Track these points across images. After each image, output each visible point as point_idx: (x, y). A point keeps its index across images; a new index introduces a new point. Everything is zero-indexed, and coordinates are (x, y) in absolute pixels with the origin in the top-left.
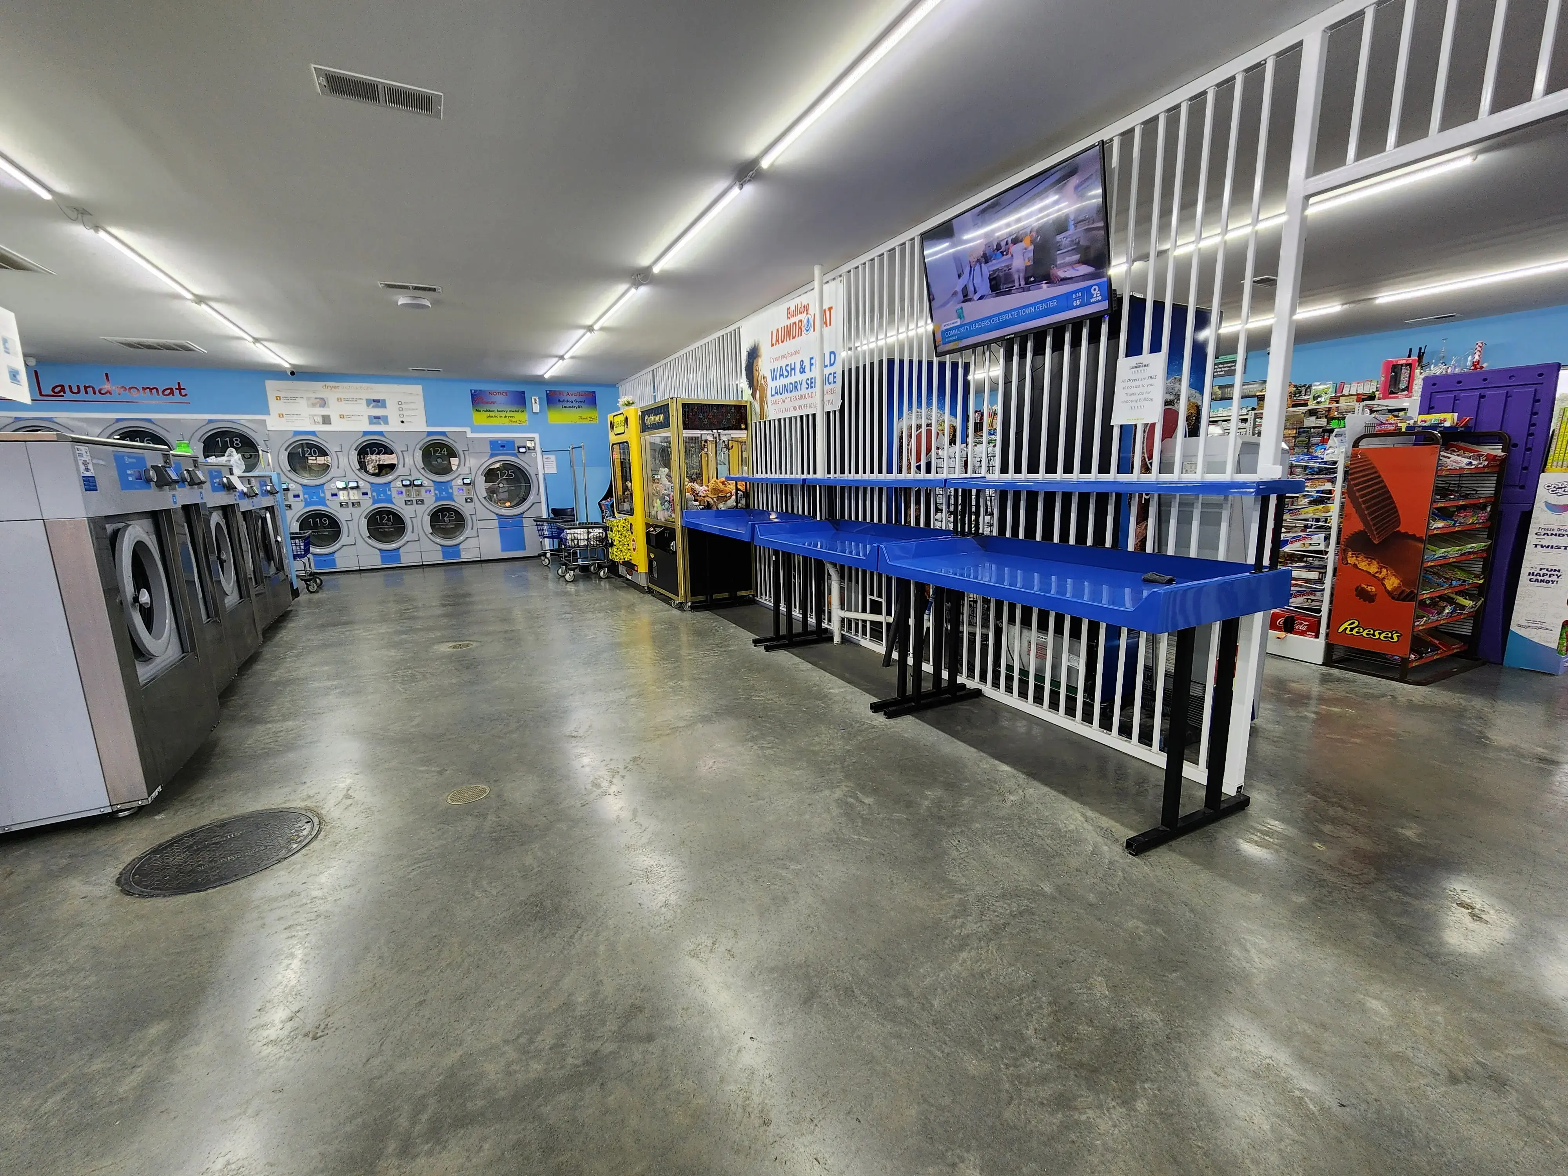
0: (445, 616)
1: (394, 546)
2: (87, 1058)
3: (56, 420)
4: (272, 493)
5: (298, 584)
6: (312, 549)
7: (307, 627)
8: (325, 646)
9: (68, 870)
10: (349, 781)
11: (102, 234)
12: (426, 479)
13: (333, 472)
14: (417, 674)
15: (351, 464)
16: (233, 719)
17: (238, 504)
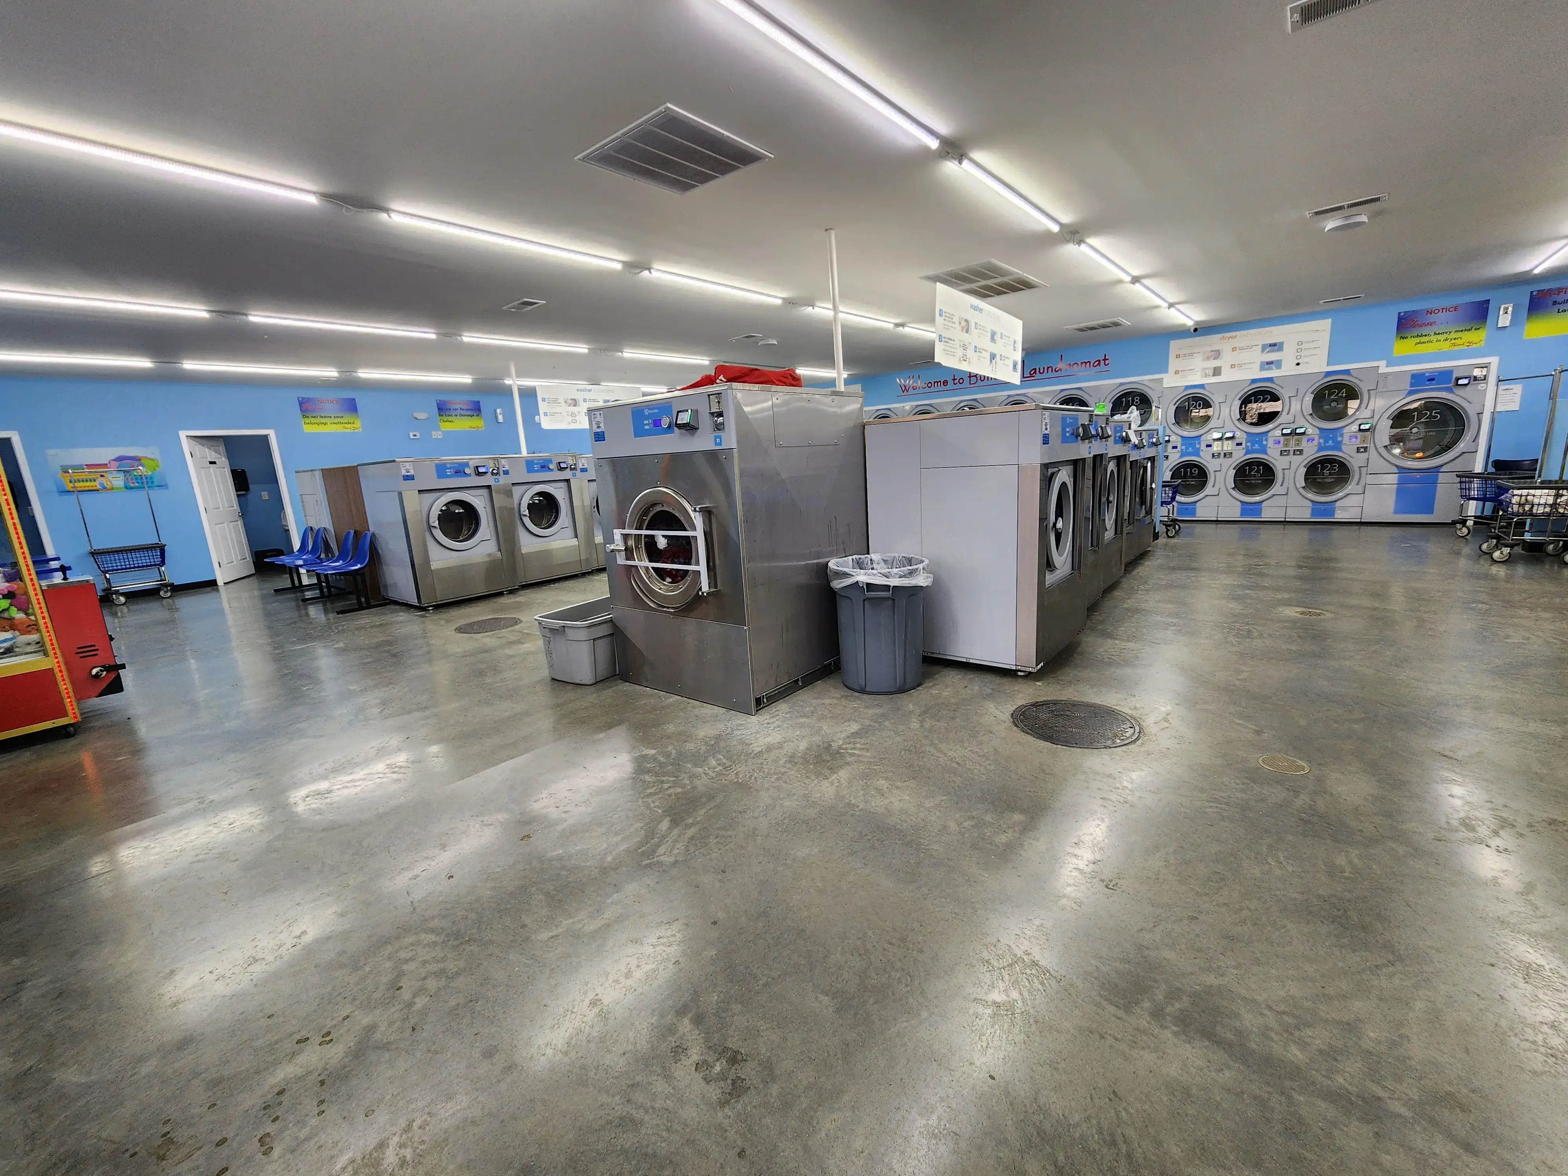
0: (1299, 578)
1: (1257, 499)
2: (984, 811)
3: (1028, 395)
4: (1154, 445)
5: (1160, 528)
6: (1179, 498)
7: (1161, 567)
8: (1170, 586)
9: (990, 697)
10: (1169, 708)
11: (1083, 247)
12: (1311, 427)
13: (1212, 423)
14: (1254, 631)
15: (1232, 414)
16: (1093, 629)
17: (1129, 455)
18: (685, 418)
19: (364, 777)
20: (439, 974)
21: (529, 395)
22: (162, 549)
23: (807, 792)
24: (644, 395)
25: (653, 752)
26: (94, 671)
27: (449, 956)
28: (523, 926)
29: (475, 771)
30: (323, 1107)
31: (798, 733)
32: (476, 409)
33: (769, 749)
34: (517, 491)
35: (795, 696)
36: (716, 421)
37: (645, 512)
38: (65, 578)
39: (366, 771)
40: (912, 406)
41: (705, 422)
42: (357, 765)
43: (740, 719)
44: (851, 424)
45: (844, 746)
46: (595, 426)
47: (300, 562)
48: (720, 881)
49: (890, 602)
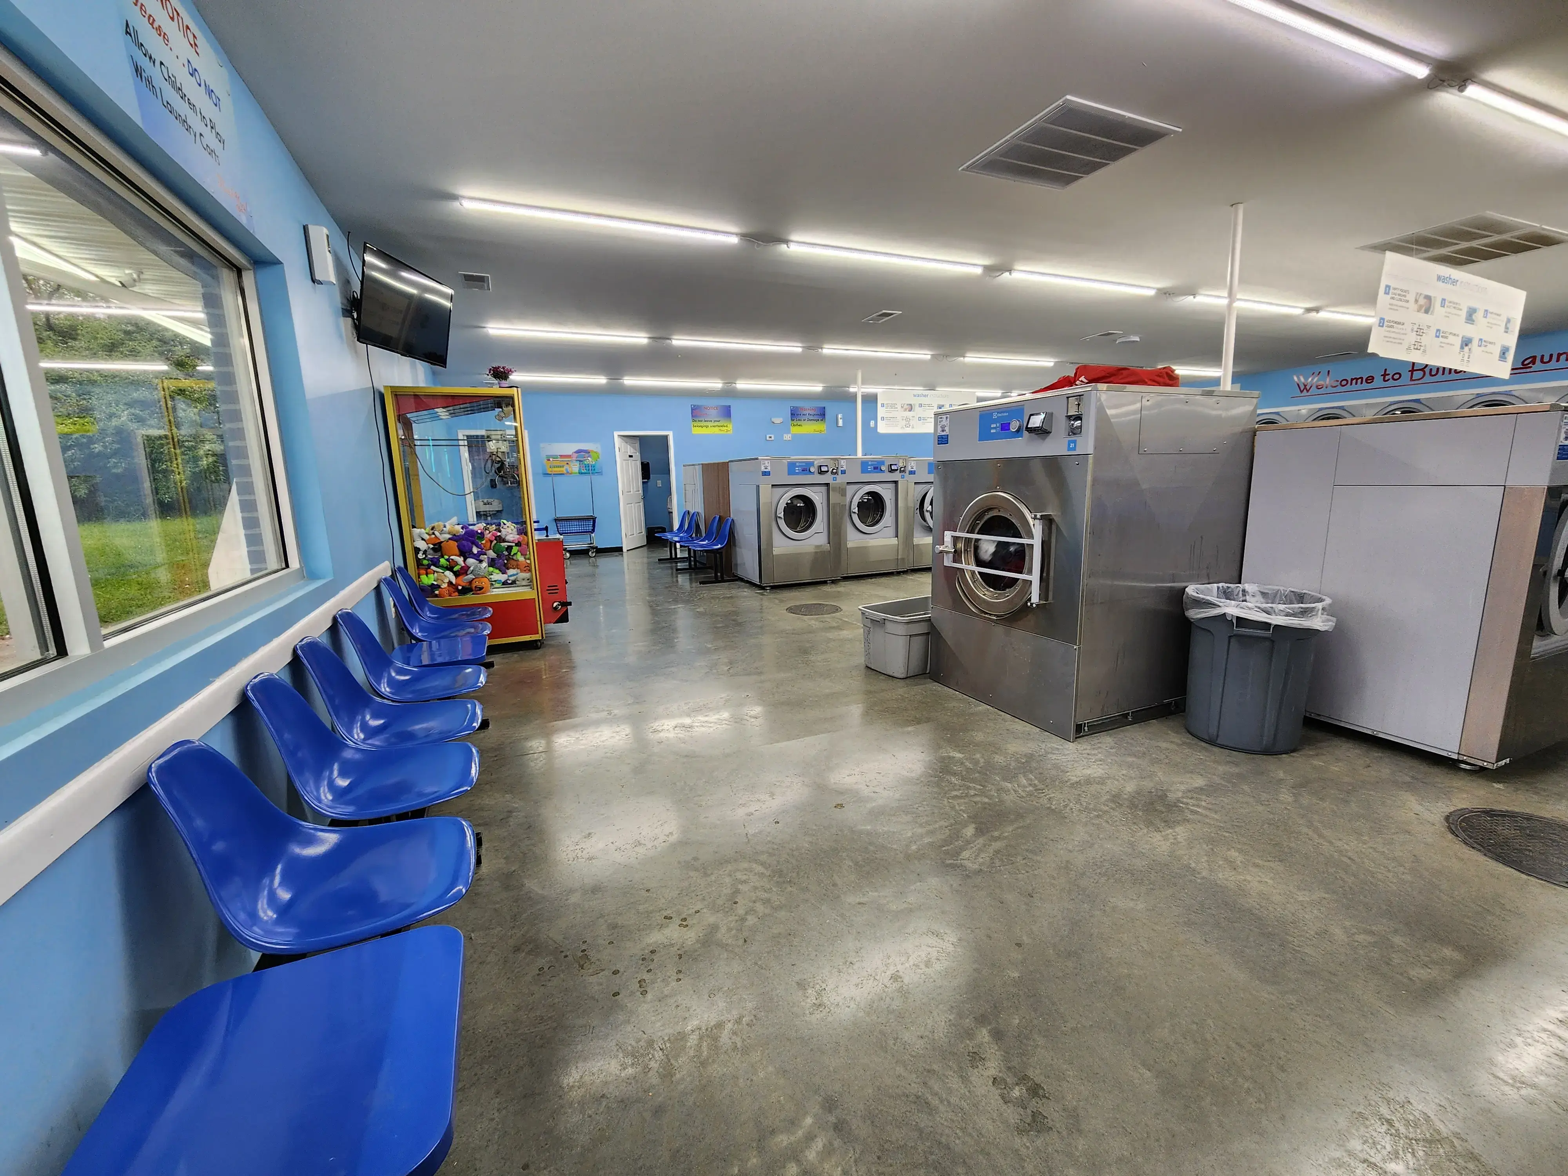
18: (1036, 421)
19: (715, 721)
20: (767, 901)
21: (871, 400)
22: (594, 520)
23: (1133, 840)
24: (980, 400)
25: (961, 756)
26: (555, 605)
27: (774, 889)
28: (835, 885)
29: (798, 736)
30: (681, 976)
31: (1124, 772)
32: (821, 415)
33: (1089, 781)
34: (850, 490)
35: (1122, 731)
36: (1073, 424)
37: (979, 517)
38: (547, 536)
39: (717, 716)
40: (1310, 409)
41: (1060, 426)
42: (711, 709)
43: (1055, 742)
44: (1239, 429)
45: (1185, 800)
46: (939, 429)
47: (676, 539)
48: (1026, 904)
49: (1267, 644)
